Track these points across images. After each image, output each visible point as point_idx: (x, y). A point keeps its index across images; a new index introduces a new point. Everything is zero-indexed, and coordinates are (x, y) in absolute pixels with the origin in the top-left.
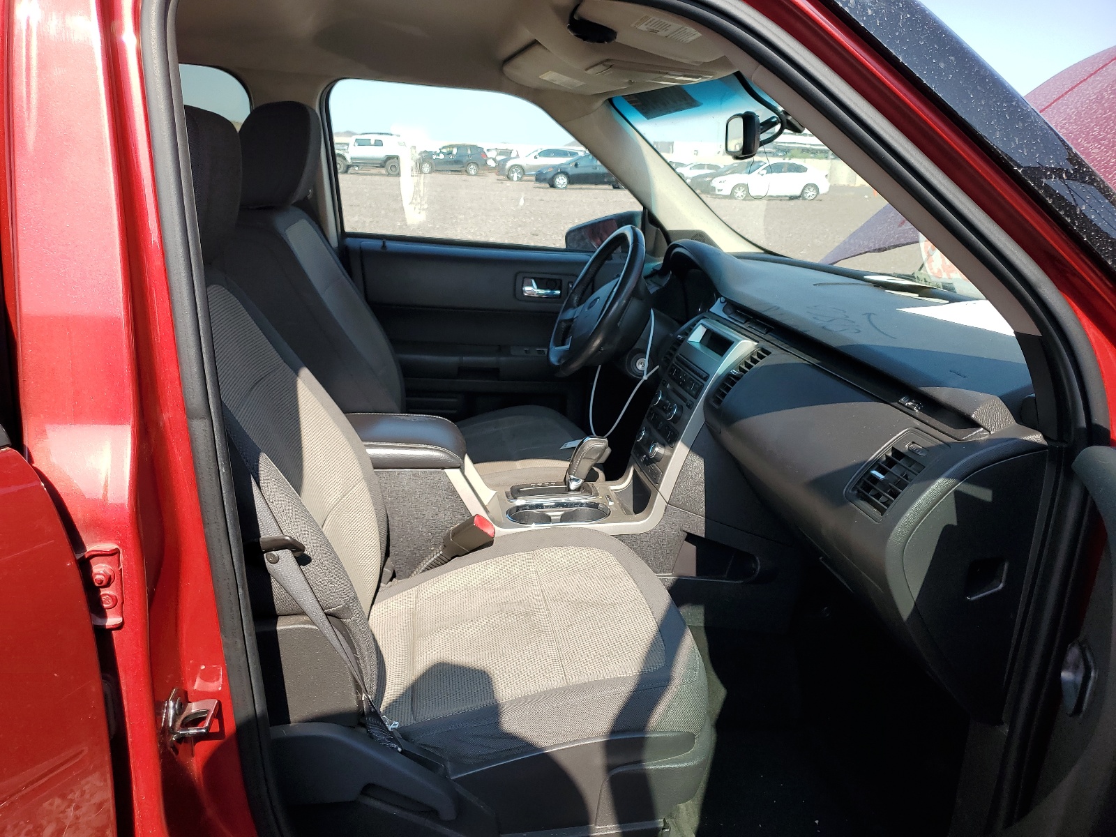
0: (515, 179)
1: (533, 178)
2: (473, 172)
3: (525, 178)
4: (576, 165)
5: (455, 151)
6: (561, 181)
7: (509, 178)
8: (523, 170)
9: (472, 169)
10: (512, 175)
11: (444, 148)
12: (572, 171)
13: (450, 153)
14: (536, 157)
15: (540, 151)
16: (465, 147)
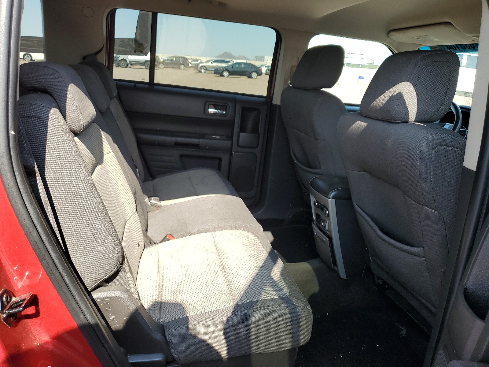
0: (203, 72)
1: (213, 72)
2: (183, 68)
3: (207, 72)
4: (232, 67)
5: (175, 59)
6: (226, 74)
7: (200, 72)
8: (206, 68)
9: (182, 67)
10: (201, 70)
11: (169, 57)
12: (231, 69)
13: (173, 60)
14: (212, 63)
15: (214, 60)
16: (179, 57)
